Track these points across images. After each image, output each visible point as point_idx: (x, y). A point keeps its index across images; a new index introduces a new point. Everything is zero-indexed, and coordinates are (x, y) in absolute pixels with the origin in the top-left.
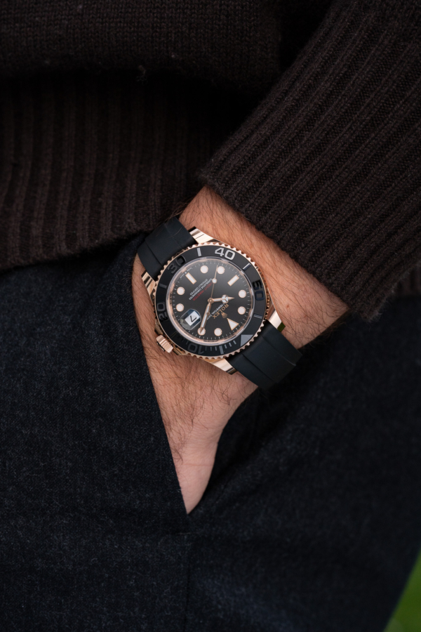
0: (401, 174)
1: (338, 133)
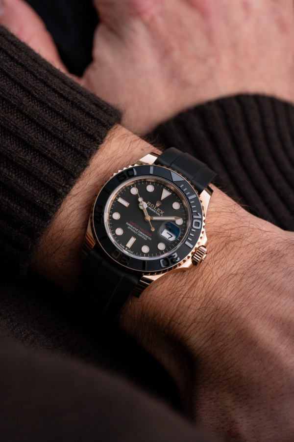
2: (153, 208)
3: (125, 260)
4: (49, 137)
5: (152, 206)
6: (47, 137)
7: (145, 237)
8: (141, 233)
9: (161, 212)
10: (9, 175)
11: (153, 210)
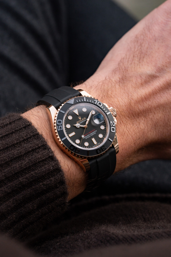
2: (81, 122)
3: (104, 148)
4: (19, 145)
5: (80, 121)
6: (19, 146)
7: (94, 133)
8: (91, 134)
9: (84, 119)
10: (30, 175)
11: (82, 122)
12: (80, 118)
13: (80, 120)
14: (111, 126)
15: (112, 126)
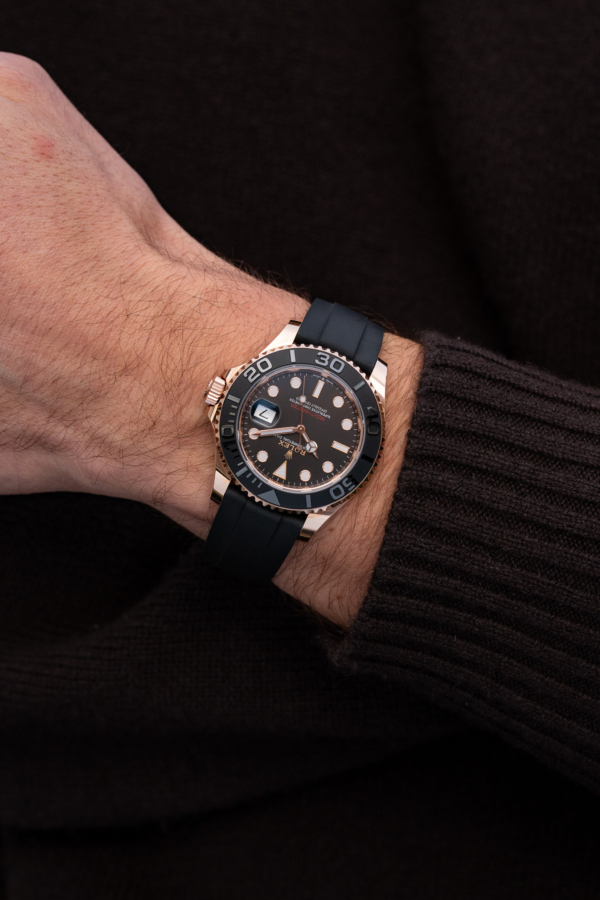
0: (572, 586)
1: (584, 477)
2: (296, 446)
5: (298, 450)
12: (290, 453)
13: (293, 452)
14: (259, 375)
15: (258, 371)
